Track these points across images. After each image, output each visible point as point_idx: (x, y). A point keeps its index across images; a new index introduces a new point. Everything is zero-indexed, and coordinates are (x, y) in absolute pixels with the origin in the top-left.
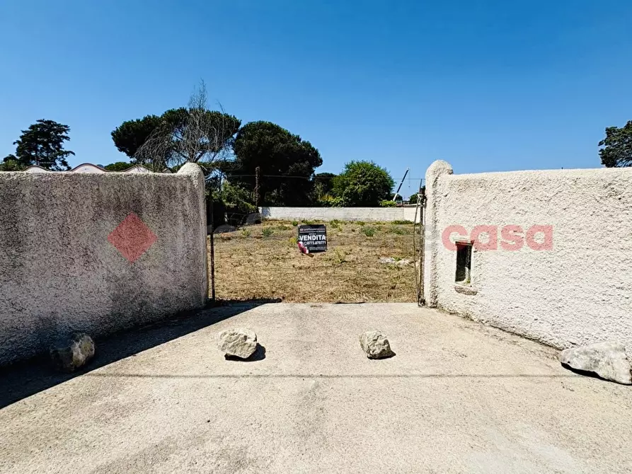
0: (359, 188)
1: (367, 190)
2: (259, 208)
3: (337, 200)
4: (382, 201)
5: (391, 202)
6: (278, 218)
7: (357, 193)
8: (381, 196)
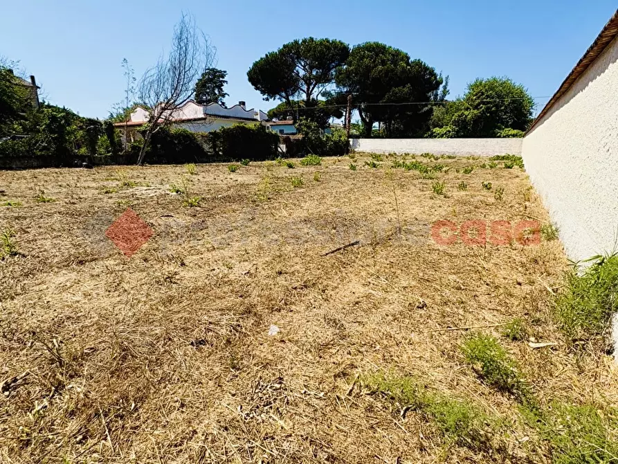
1: (478, 116)
2: (350, 139)
3: (443, 130)
4: (503, 129)
5: (515, 132)
6: (368, 151)
7: (465, 120)
8: (503, 123)
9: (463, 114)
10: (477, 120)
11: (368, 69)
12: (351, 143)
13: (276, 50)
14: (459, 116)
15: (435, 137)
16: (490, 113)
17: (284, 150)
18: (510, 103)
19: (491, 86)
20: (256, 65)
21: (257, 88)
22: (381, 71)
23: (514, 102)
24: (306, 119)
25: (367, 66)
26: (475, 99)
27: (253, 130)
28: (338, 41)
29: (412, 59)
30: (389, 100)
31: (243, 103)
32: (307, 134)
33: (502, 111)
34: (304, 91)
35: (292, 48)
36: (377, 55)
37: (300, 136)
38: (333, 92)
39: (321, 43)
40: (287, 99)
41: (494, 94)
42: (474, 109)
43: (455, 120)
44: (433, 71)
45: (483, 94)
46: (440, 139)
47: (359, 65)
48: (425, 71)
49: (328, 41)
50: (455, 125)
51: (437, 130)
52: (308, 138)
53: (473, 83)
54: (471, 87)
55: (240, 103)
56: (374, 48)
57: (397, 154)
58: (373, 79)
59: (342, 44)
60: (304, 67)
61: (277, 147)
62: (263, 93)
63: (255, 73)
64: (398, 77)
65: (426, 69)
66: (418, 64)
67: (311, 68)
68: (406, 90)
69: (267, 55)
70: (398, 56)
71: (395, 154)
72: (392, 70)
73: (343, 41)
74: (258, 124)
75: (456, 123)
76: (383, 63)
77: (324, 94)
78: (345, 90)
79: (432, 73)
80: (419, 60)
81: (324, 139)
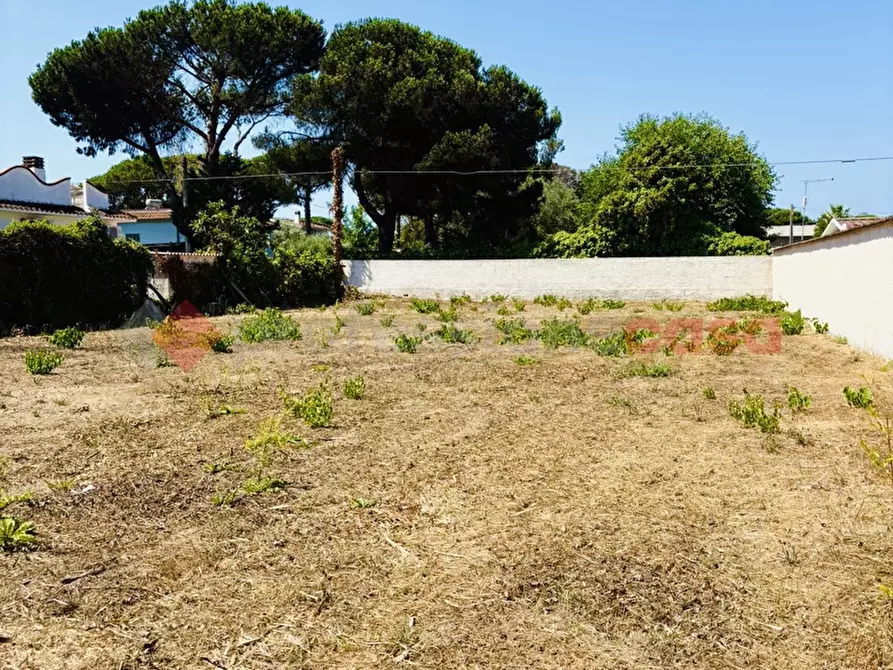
0: (642, 198)
1: (660, 203)
2: (344, 262)
3: (578, 238)
4: (720, 235)
5: (747, 240)
6: (394, 292)
7: (631, 213)
8: (715, 220)
9: (623, 199)
10: (657, 212)
11: (381, 84)
12: (347, 271)
13: (119, 25)
14: (616, 204)
15: (560, 254)
16: (687, 195)
17: (166, 294)
18: (724, 174)
19: (678, 133)
20: (57, 59)
21: (59, 121)
22: (415, 89)
23: (733, 172)
24: (228, 208)
25: (376, 76)
26: (649, 164)
27: (74, 240)
28: (292, 9)
29: (486, 66)
30: (439, 163)
31: (38, 162)
32: (228, 247)
33: (710, 191)
34: (200, 133)
35: (166, 20)
36: (399, 51)
37: (209, 255)
38: (286, 138)
39: (247, 12)
40: (152, 152)
41: (687, 151)
42: (647, 187)
43: (605, 214)
44: (538, 95)
45: (664, 152)
46: (573, 259)
47: (354, 73)
48: (520, 95)
49: (267, 11)
50: (607, 225)
51: (561, 237)
52: (234, 260)
53: (633, 127)
54: (633, 137)
55: (27, 160)
56: (388, 34)
57: (473, 297)
58: (394, 108)
59: (304, 18)
60: (199, 69)
61: (144, 285)
62: (77, 133)
63: (55, 79)
64: (457, 105)
65: (522, 89)
66: (503, 77)
67: (220, 74)
68: (479, 138)
69: (91, 36)
70: (449, 57)
71: (468, 299)
72: (442, 89)
73: (306, 12)
74: (88, 221)
75: (607, 220)
76: (418, 70)
77: (259, 142)
78: (320, 133)
79: (536, 102)
80: (504, 68)
81: (275, 262)
